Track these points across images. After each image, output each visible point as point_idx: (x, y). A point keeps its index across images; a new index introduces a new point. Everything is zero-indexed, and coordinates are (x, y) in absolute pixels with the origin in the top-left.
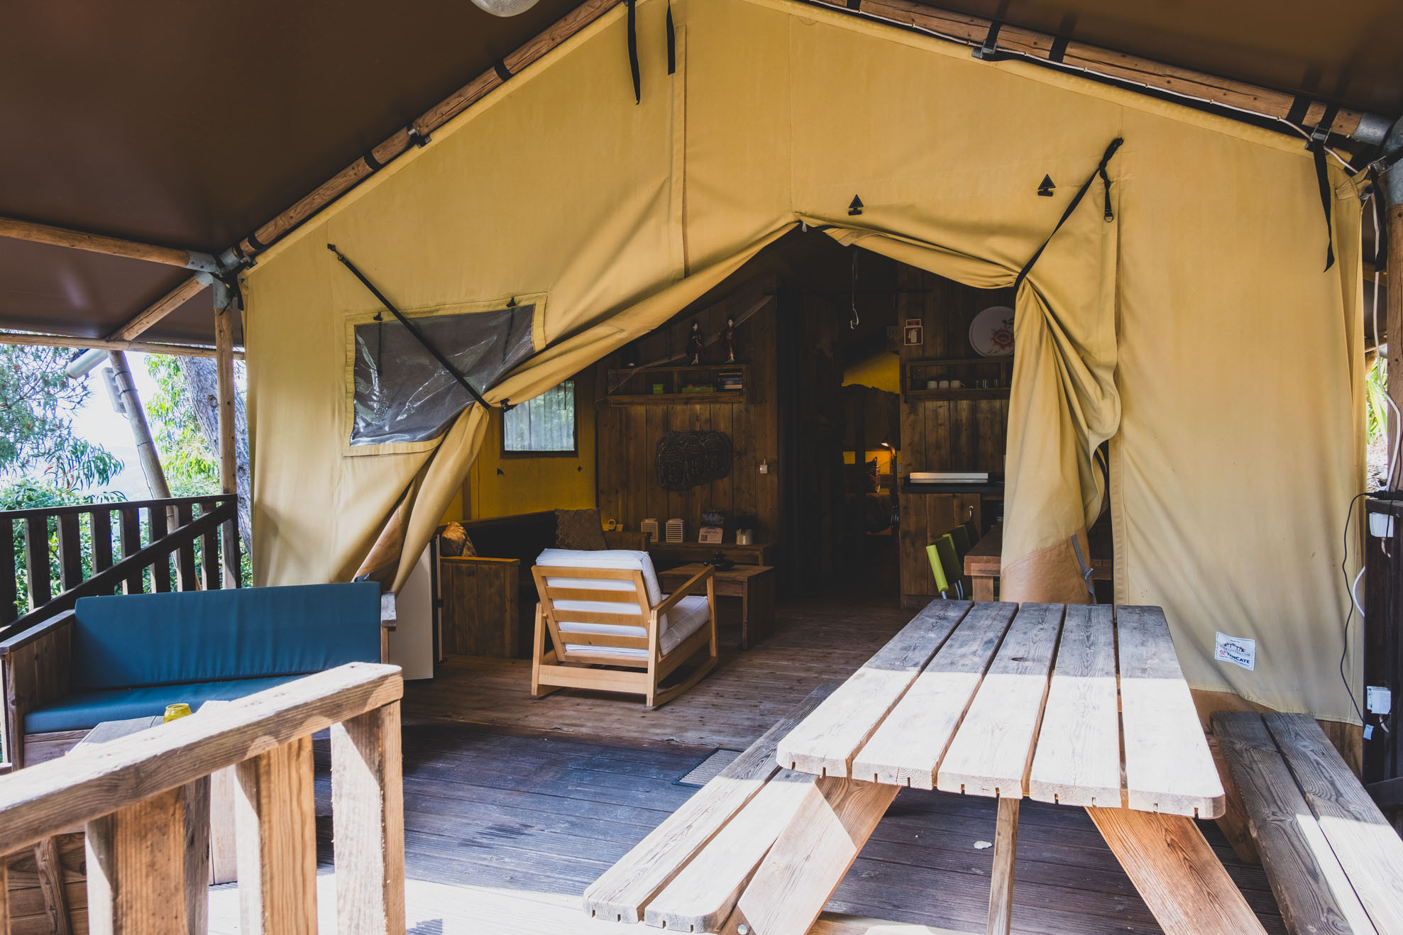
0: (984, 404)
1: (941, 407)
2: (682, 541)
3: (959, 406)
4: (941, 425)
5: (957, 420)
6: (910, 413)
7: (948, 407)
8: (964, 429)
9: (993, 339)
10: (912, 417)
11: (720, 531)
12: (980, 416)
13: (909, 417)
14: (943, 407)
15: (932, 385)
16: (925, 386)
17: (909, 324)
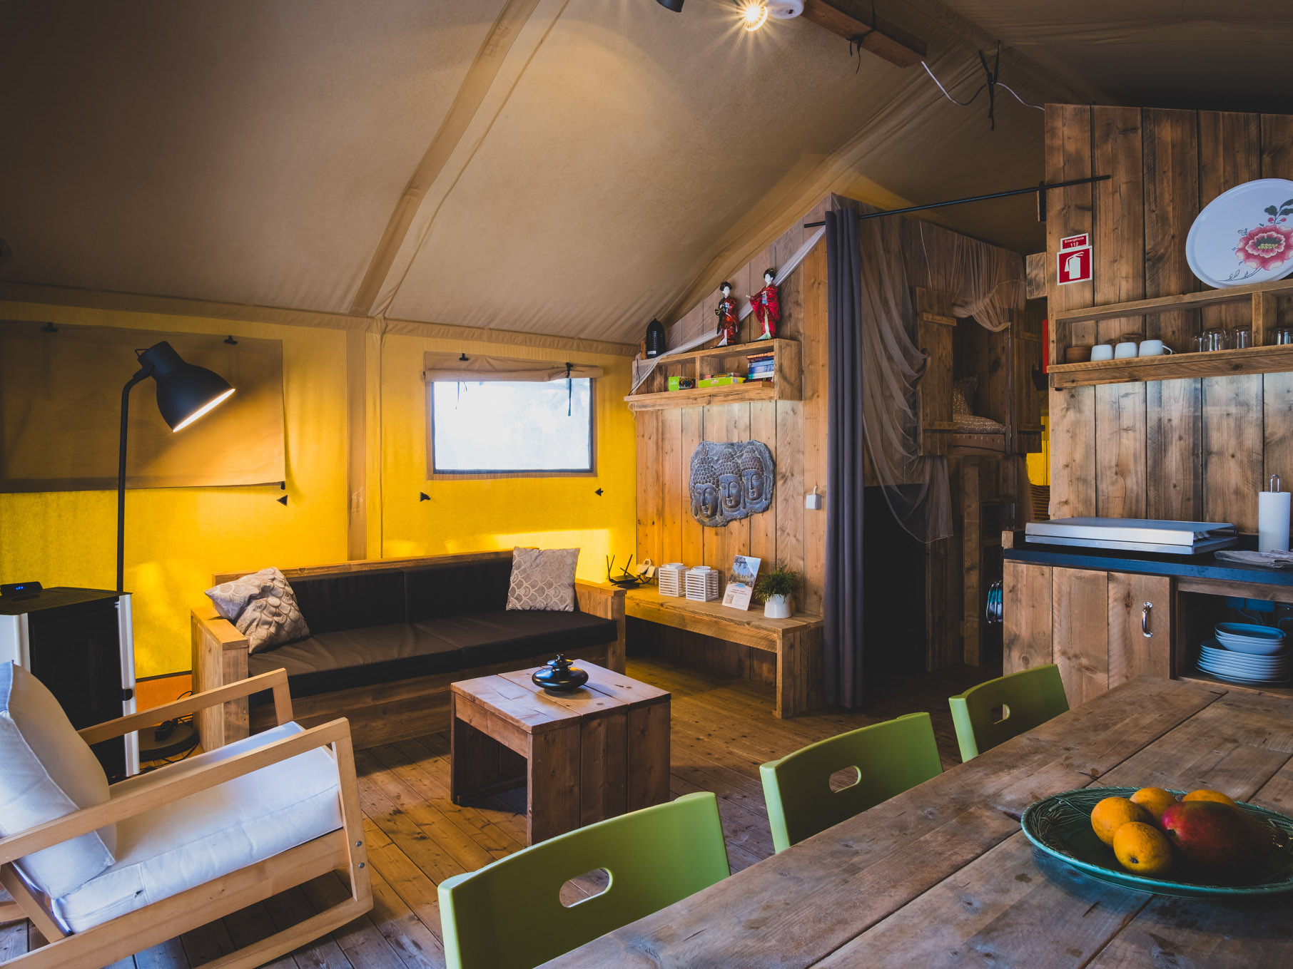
0: (1220, 386)
1: (1126, 395)
2: (704, 600)
3: (1165, 393)
4: (1126, 430)
5: (1160, 420)
6: (1068, 409)
7: (1142, 397)
8: (1176, 437)
9: (1243, 250)
10: (1071, 415)
11: (748, 591)
12: (1212, 411)
13: (1065, 416)
14: (1130, 395)
15: (1101, 353)
16: (1087, 356)
17: (1066, 245)
